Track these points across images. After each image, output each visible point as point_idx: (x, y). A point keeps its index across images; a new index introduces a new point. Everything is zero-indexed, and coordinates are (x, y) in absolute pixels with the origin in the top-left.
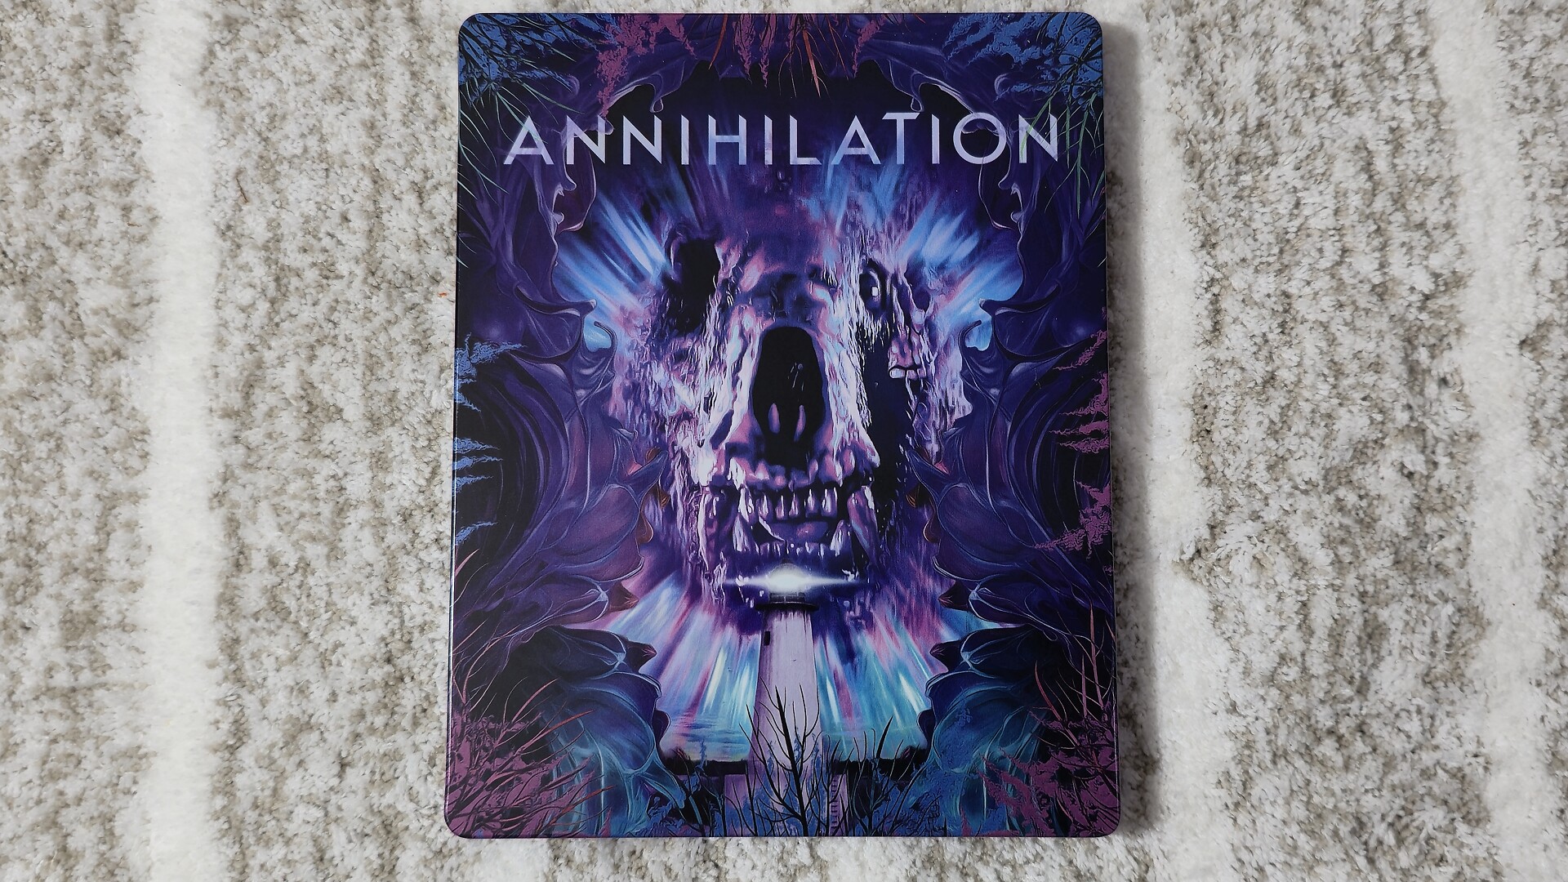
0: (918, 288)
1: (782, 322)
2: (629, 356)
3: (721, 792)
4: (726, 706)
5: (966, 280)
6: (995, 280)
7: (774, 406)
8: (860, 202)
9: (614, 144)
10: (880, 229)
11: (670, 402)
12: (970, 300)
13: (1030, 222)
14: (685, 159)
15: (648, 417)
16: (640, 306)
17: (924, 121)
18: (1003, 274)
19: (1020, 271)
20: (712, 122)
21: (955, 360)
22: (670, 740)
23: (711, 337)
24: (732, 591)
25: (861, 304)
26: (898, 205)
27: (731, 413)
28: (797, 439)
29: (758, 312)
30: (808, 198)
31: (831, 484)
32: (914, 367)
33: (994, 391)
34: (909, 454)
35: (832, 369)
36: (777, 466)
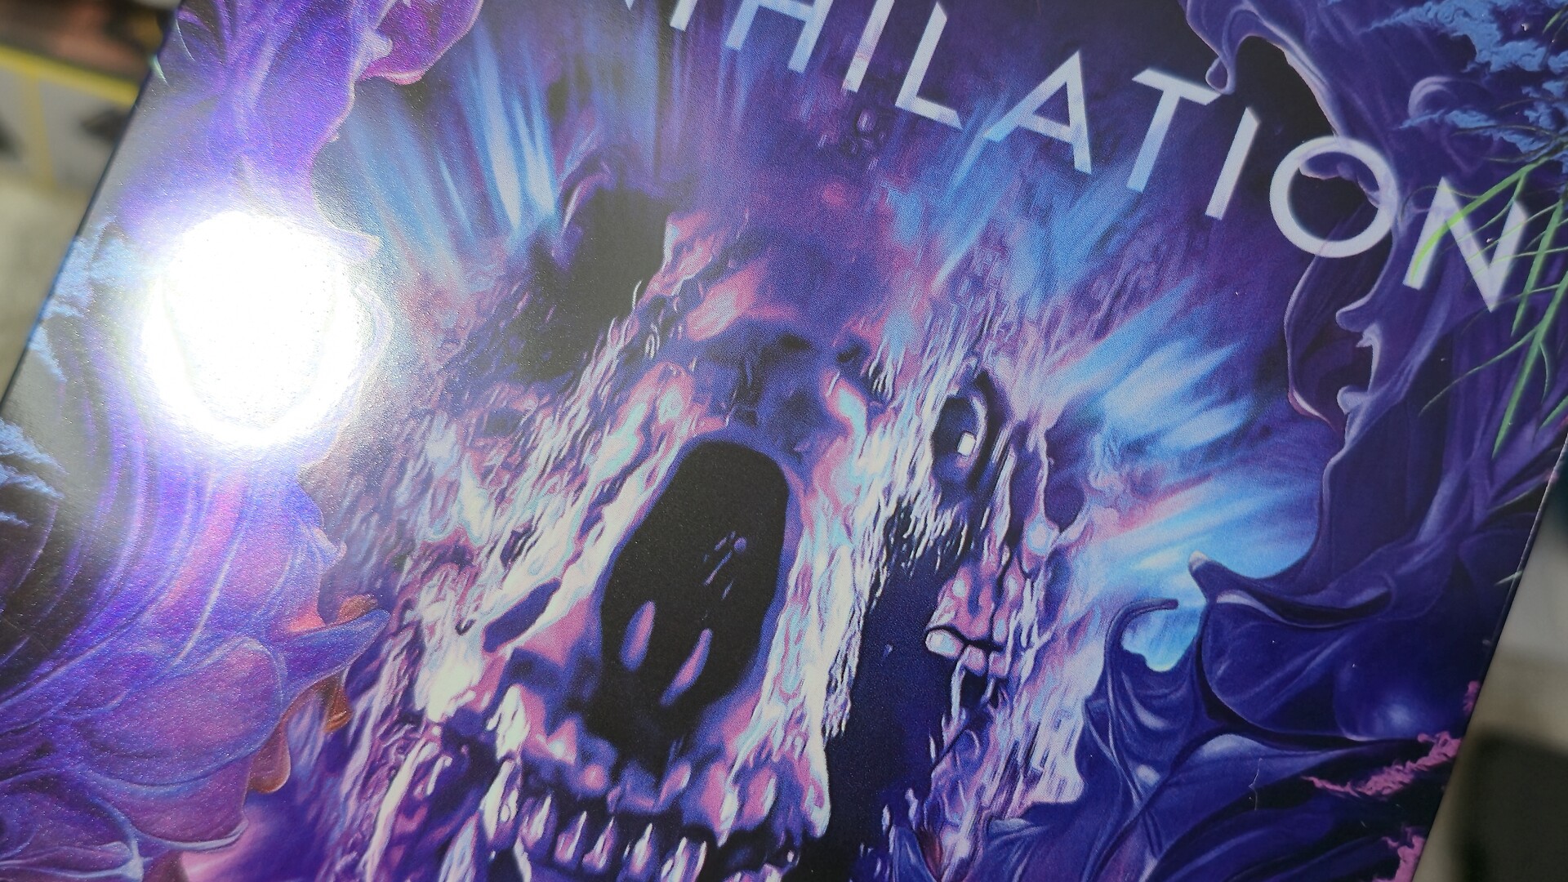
0: (1065, 473)
1: (742, 434)
5: (1181, 497)
6: (1248, 522)
7: (649, 610)
8: (1010, 241)
10: (1032, 312)
11: (439, 513)
12: (1172, 544)
13: (1380, 425)
15: (380, 527)
17: (1224, 116)
19: (1311, 525)
23: (580, 408)
25: (926, 461)
26: (1093, 276)
27: (551, 588)
28: (667, 699)
29: (698, 394)
30: (904, 190)
31: (702, 832)
32: (987, 645)
33: (1147, 775)
34: (899, 838)
35: (806, 574)
36: (603, 748)
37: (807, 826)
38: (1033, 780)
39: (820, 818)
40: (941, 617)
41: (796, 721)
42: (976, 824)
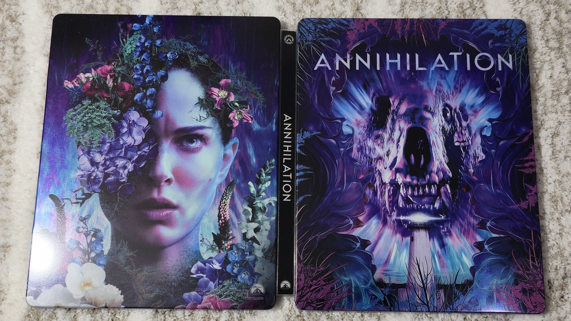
0: (464, 114)
1: (414, 125)
2: (359, 137)
3: (397, 295)
4: (398, 263)
5: (481, 111)
6: (492, 111)
7: (412, 155)
8: (442, 83)
9: (353, 63)
10: (449, 93)
11: (374, 153)
12: (483, 118)
13: (504, 91)
14: (378, 68)
15: (366, 158)
16: (363, 119)
17: (464, 56)
18: (494, 109)
19: (501, 108)
20: (388, 55)
21: (478, 139)
22: (378, 275)
23: (388, 130)
24: (399, 221)
25: (443, 119)
26: (456, 84)
27: (396, 157)
28: (421, 167)
29: (405, 121)
30: (423, 82)
31: (434, 183)
32: (463, 142)
33: (493, 151)
34: (463, 173)
35: (433, 142)
36: (414, 177)
37: (449, 176)
38: (478, 158)
39: (450, 175)
40: (455, 140)
41: (441, 163)
42: (473, 167)
